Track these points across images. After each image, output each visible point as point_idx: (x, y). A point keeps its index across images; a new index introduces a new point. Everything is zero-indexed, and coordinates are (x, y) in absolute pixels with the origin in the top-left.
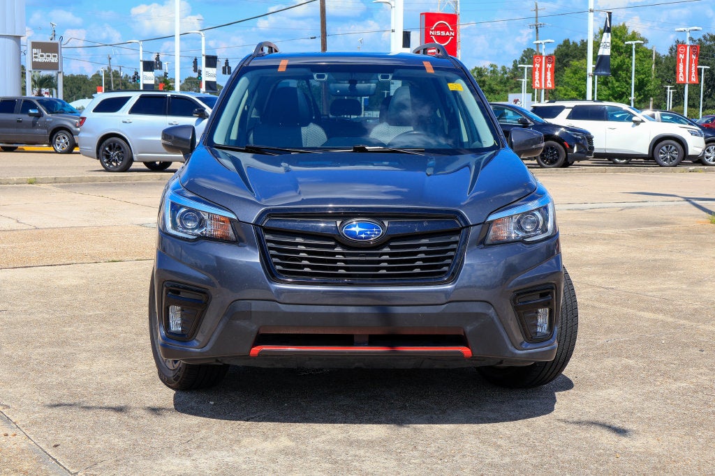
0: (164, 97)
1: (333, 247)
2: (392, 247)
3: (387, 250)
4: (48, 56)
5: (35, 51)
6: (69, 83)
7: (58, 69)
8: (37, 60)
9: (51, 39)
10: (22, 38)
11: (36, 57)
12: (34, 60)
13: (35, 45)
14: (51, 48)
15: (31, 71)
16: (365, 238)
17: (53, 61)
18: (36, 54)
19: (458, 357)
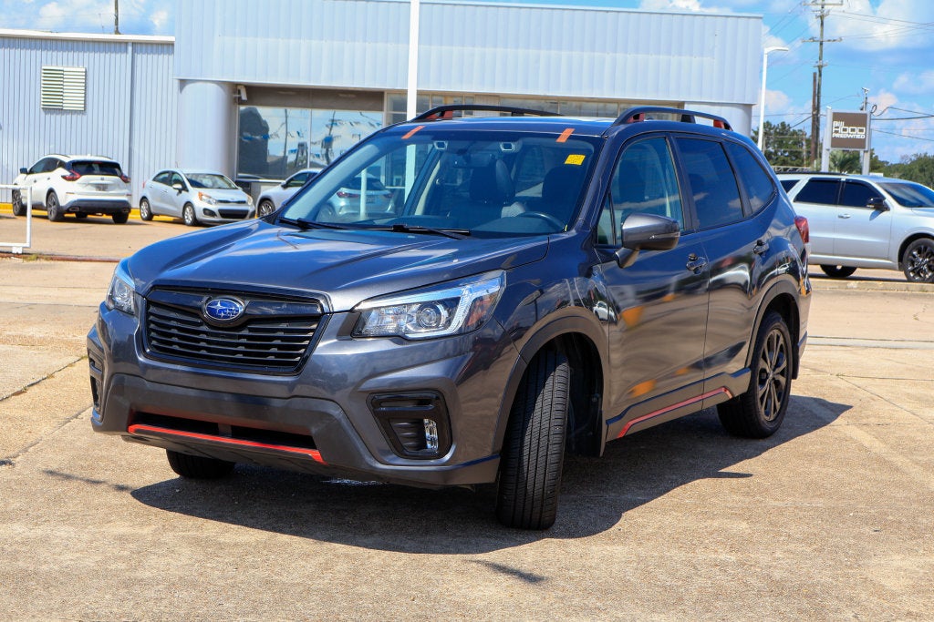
0: (837, 182)
1: (200, 324)
2: (251, 330)
3: (245, 332)
4: (853, 130)
5: (836, 123)
6: (929, 166)
7: (864, 148)
8: (837, 135)
9: (862, 109)
10: (753, 107)
11: (837, 132)
12: (835, 135)
13: (837, 117)
14: (857, 120)
15: (828, 150)
16: (224, 317)
17: (858, 137)
18: (838, 127)
19: (308, 461)
